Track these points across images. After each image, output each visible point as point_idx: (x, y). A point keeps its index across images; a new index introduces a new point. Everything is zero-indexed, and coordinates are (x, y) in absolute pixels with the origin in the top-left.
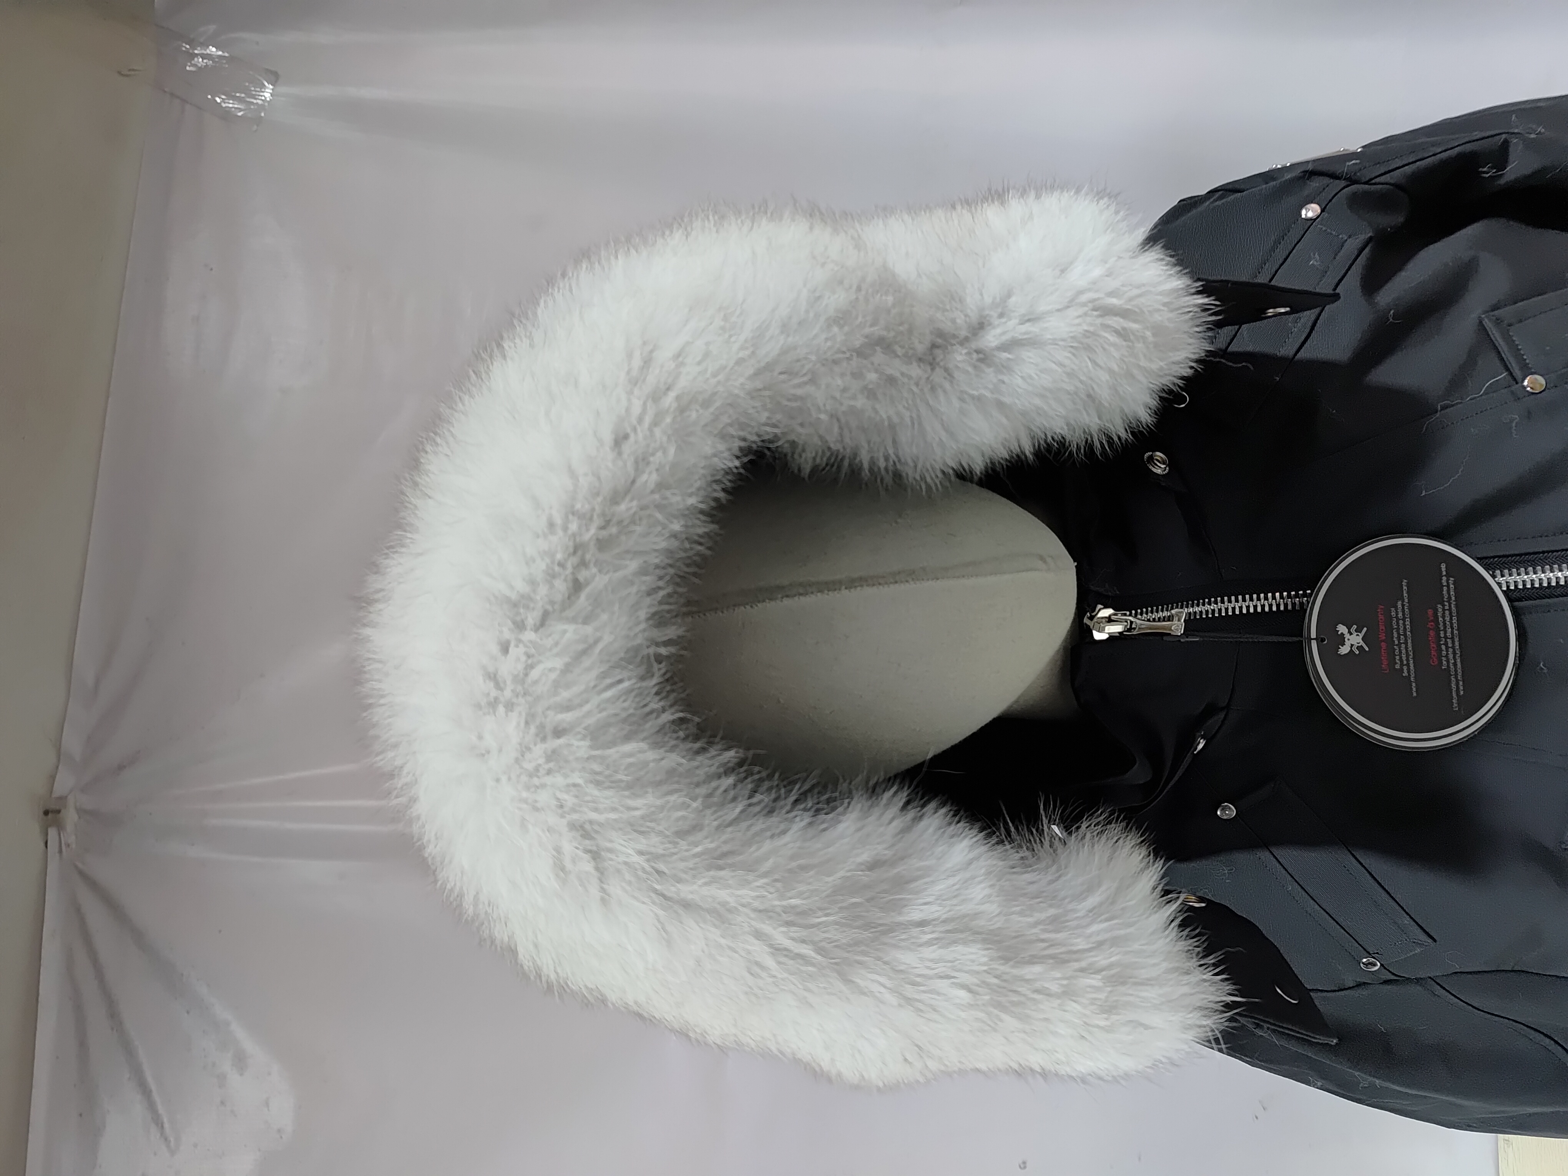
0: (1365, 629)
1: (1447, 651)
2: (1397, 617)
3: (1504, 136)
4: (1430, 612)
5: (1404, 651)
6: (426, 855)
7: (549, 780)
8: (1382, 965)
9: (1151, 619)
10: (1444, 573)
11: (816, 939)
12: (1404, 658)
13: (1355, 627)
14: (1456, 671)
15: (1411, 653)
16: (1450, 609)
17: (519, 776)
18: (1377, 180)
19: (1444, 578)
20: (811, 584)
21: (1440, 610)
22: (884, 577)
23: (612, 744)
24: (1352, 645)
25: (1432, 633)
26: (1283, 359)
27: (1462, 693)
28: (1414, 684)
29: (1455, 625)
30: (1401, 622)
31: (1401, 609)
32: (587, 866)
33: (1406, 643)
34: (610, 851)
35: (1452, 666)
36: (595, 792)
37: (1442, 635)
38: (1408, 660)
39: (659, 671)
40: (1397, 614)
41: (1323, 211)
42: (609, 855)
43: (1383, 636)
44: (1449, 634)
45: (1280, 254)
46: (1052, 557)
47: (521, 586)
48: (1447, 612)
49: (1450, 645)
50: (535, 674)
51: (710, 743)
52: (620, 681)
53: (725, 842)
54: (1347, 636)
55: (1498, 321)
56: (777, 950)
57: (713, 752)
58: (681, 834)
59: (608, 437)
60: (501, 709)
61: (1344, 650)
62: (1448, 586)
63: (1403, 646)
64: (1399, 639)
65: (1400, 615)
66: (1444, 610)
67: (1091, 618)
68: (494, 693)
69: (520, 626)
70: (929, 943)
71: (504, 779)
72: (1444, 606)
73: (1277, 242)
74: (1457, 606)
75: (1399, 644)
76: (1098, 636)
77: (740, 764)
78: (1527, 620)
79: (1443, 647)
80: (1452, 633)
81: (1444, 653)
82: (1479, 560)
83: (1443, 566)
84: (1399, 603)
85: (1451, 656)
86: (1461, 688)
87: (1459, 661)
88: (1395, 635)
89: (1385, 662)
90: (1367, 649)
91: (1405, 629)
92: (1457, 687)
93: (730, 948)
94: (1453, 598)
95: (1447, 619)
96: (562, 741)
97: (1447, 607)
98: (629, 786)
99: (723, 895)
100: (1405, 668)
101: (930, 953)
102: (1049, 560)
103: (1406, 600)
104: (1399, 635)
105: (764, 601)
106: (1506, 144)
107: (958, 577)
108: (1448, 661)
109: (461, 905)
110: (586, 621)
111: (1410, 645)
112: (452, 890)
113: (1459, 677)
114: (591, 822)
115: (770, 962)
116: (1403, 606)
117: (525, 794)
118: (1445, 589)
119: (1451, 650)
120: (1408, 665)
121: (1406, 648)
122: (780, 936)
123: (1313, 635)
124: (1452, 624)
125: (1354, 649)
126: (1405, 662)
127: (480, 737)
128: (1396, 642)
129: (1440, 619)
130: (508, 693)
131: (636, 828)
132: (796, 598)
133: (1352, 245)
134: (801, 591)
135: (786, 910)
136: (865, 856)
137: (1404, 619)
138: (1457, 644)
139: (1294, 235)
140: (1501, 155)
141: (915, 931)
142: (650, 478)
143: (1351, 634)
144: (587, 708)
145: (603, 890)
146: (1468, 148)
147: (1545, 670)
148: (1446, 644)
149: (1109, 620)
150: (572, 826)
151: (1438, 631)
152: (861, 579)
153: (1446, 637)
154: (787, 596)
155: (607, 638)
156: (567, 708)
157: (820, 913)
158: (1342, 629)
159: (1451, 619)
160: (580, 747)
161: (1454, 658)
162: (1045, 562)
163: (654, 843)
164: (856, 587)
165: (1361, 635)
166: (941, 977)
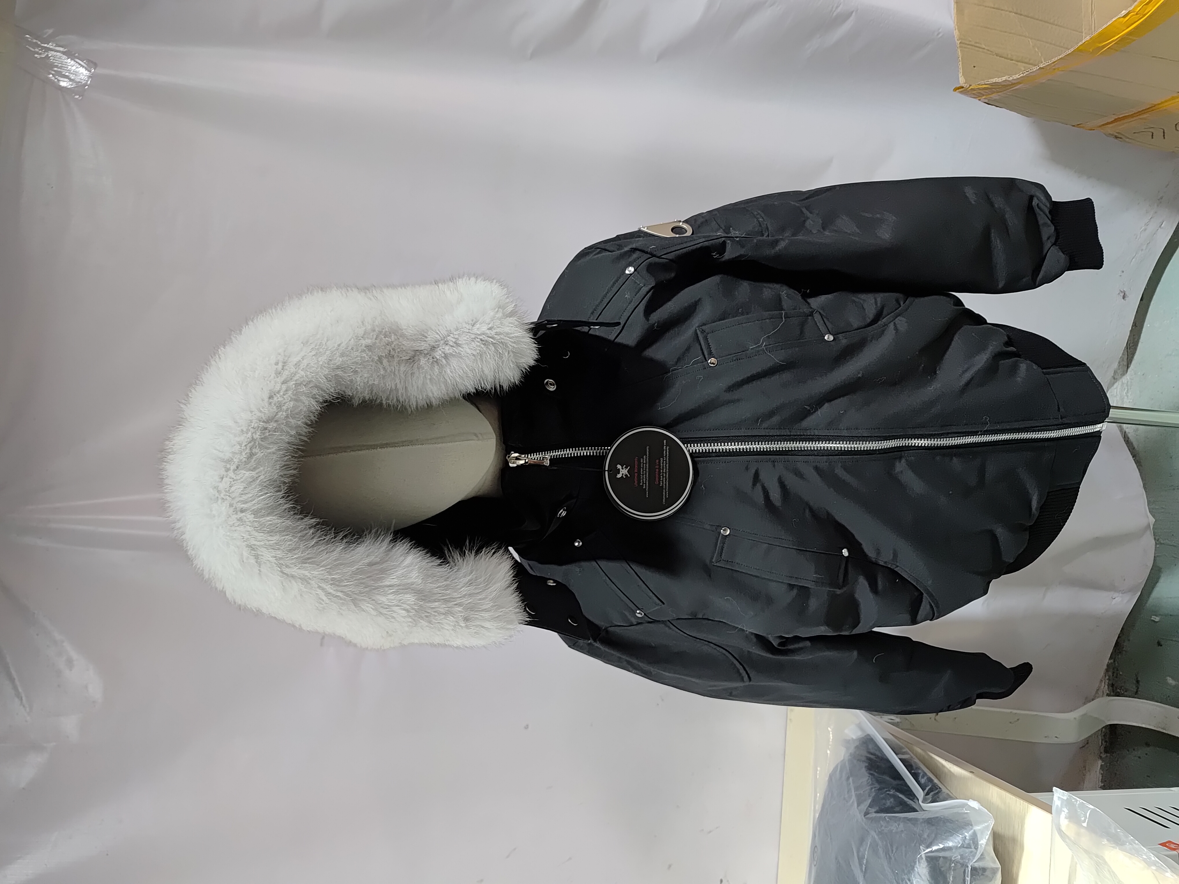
0: (629, 467)
1: (663, 478)
2: (643, 462)
3: (723, 239)
4: (657, 461)
5: (644, 478)
6: (189, 554)
7: (238, 528)
8: (645, 614)
9: (533, 459)
10: (665, 444)
11: (346, 591)
12: (644, 481)
13: (625, 466)
14: (666, 487)
15: (647, 479)
16: (666, 461)
17: (226, 526)
18: (663, 257)
19: (665, 447)
20: (364, 446)
21: (662, 460)
22: (398, 443)
23: (263, 516)
24: (623, 474)
25: (657, 470)
26: (609, 341)
27: (667, 497)
28: (647, 492)
29: (667, 467)
30: (645, 465)
31: (645, 459)
32: (252, 561)
33: (646, 474)
34: (262, 555)
35: (664, 485)
36: (256, 534)
37: (661, 471)
38: (646, 482)
39: (284, 488)
40: (643, 461)
41: (635, 270)
42: (262, 557)
43: (636, 471)
44: (664, 471)
45: (615, 289)
46: (481, 434)
47: (228, 455)
48: (665, 462)
49: (664, 476)
50: (233, 489)
51: (306, 516)
52: (267, 493)
53: (308, 554)
54: (621, 470)
55: (703, 331)
56: (328, 594)
57: (306, 519)
58: (290, 551)
59: (266, 396)
60: (220, 501)
61: (619, 476)
62: (666, 450)
63: (644, 475)
64: (643, 472)
65: (645, 462)
66: (663, 461)
67: (509, 457)
68: (217, 495)
69: (228, 470)
70: (391, 593)
71: (220, 527)
72: (664, 459)
73: (614, 283)
74: (669, 459)
75: (643, 475)
76: (511, 465)
77: (317, 524)
78: (699, 466)
79: (661, 477)
80: (666, 470)
81: (661, 479)
82: (680, 439)
83: (665, 441)
84: (645, 456)
85: (664, 481)
86: (667, 495)
87: (667, 483)
88: (642, 470)
89: (636, 482)
90: (629, 476)
91: (646, 468)
92: (665, 494)
93: (309, 592)
94: (668, 456)
95: (664, 464)
96: (244, 514)
97: (665, 459)
98: (268, 532)
99: (306, 573)
100: (644, 485)
101: (391, 597)
102: (479, 435)
103: (648, 455)
104: (643, 470)
105: (342, 452)
106: (724, 244)
107: (433, 444)
108: (663, 483)
109: (203, 574)
110: (254, 469)
111: (647, 475)
112: (199, 568)
113: (667, 490)
114: (254, 545)
115: (325, 598)
116: (646, 458)
117: (228, 534)
118: (665, 451)
119: (664, 478)
120: (646, 484)
121: (646, 476)
122: (329, 588)
123: (607, 469)
124: (666, 467)
125: (624, 476)
126: (645, 482)
127: (211, 511)
128: (642, 474)
129: (661, 464)
130: (222, 495)
131: (272, 547)
132: (357, 452)
133: (645, 289)
134: (359, 448)
135: (333, 579)
136: (367, 561)
137: (646, 464)
138: (667, 475)
139: (621, 281)
140: (722, 248)
141: (387, 589)
142: (282, 415)
143: (623, 469)
144: (254, 502)
145: (259, 570)
146: (706, 244)
147: (704, 489)
148: (663, 475)
149: (517, 459)
150: (248, 546)
151: (660, 469)
152: (387, 444)
153: (663, 472)
154: (353, 451)
155: (262, 477)
156: (245, 502)
157: (345, 581)
158: (619, 467)
159: (666, 465)
160: (251, 517)
161: (666, 482)
162: (477, 437)
163: (279, 554)
164: (384, 448)
165: (627, 470)
166: (396, 606)
